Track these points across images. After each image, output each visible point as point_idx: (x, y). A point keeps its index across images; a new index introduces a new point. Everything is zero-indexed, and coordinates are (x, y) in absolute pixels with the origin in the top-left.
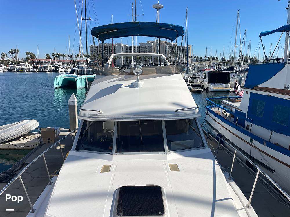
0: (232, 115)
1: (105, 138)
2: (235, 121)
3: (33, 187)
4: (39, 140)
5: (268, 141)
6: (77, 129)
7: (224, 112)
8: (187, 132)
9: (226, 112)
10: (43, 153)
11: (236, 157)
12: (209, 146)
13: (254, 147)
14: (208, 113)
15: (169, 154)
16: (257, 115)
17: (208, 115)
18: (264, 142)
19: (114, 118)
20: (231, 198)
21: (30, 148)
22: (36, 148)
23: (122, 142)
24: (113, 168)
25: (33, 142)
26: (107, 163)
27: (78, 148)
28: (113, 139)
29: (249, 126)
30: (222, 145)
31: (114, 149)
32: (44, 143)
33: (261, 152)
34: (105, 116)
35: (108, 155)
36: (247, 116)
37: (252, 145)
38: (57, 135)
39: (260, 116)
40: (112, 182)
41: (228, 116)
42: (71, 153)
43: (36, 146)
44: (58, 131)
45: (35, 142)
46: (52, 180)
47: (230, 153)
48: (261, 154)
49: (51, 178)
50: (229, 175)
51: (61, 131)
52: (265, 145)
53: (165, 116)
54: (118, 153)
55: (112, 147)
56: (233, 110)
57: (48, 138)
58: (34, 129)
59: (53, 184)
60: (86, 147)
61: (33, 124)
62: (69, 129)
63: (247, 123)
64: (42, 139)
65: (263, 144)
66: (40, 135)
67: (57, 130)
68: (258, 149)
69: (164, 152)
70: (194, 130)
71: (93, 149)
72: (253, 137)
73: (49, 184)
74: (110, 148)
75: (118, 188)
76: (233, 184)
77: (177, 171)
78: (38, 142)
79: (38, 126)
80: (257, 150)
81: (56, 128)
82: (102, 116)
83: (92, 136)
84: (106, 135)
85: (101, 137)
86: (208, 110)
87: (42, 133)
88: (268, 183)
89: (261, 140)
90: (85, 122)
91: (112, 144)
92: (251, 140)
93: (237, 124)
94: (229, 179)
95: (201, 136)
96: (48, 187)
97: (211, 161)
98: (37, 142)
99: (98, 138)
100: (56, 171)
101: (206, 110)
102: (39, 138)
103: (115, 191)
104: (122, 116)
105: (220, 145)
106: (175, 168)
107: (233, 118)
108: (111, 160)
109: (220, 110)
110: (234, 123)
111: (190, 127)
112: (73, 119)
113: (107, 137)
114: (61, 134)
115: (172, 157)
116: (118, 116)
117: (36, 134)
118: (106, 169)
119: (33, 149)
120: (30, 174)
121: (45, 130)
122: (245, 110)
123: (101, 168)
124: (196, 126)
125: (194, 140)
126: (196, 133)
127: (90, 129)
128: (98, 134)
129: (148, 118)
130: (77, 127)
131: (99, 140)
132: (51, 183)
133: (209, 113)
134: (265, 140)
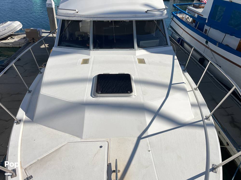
0: (194, 21)
1: (82, 36)
2: (196, 26)
3: (27, 77)
4: (25, 40)
5: (221, 42)
6: (57, 29)
7: (187, 18)
8: (153, 33)
9: (189, 18)
10: (30, 48)
11: (191, 56)
12: (171, 45)
13: (208, 48)
14: (173, 18)
15: (137, 51)
16: (215, 20)
17: (173, 20)
18: (217, 44)
19: (90, 18)
20: (184, 83)
21: (18, 46)
22: (24, 46)
23: (98, 41)
24: (91, 61)
25: (20, 41)
26: (86, 57)
27: (60, 45)
28: (89, 37)
29: (207, 30)
30: (181, 47)
31: (91, 46)
32: (30, 43)
33: (212, 52)
34: (82, 16)
35: (86, 51)
36: (207, 21)
37: (206, 47)
38: (40, 36)
39: (218, 21)
40: (91, 71)
41: (190, 22)
42: (54, 49)
43: (23, 45)
44: (40, 33)
45: (22, 41)
46: (41, 71)
47: (187, 53)
48: (212, 54)
49: (41, 69)
50: (184, 68)
51: (43, 32)
52: (217, 46)
53: (136, 16)
54: (95, 50)
55: (89, 44)
56: (196, 15)
57: (33, 38)
58: (19, 29)
59: (42, 73)
60: (67, 44)
61: (17, 25)
62: (50, 31)
63: (206, 27)
64: (28, 39)
65: (216, 45)
66: (25, 35)
67: (39, 31)
68: (211, 49)
69: (134, 49)
70: (160, 31)
71: (73, 46)
72: (209, 39)
73: (40, 73)
74: (87, 45)
75: (96, 75)
76: (187, 74)
77: (143, 63)
78: (25, 41)
79: (22, 27)
80: (210, 51)
81: (38, 29)
82: (78, 16)
83: (71, 35)
84: (84, 34)
85: (79, 35)
86: (174, 16)
87: (27, 33)
88: (213, 76)
89: (214, 42)
90: (63, 21)
91: (89, 42)
92: (207, 42)
93: (197, 29)
94: (184, 71)
95: (165, 36)
96: (39, 76)
97: (172, 56)
98: (23, 41)
99: (77, 36)
100: (43, 64)
101: (172, 16)
102: (24, 38)
103: (94, 78)
104: (97, 16)
105: (180, 47)
106: (142, 61)
107: (195, 23)
108: (89, 55)
109: (184, 16)
110: (194, 27)
111: (157, 28)
112: (53, 21)
113: (85, 36)
114: (44, 35)
115: (141, 53)
116: (93, 16)
117: (21, 34)
118: (86, 62)
119: (21, 47)
120: (22, 67)
121: (28, 31)
122: (206, 16)
123: (81, 60)
124: (163, 27)
125: (159, 40)
126: (162, 32)
127: (69, 29)
128: (77, 33)
129: (121, 18)
130: (57, 28)
131: (78, 38)
132: (41, 73)
133: (175, 19)
134: (218, 42)
